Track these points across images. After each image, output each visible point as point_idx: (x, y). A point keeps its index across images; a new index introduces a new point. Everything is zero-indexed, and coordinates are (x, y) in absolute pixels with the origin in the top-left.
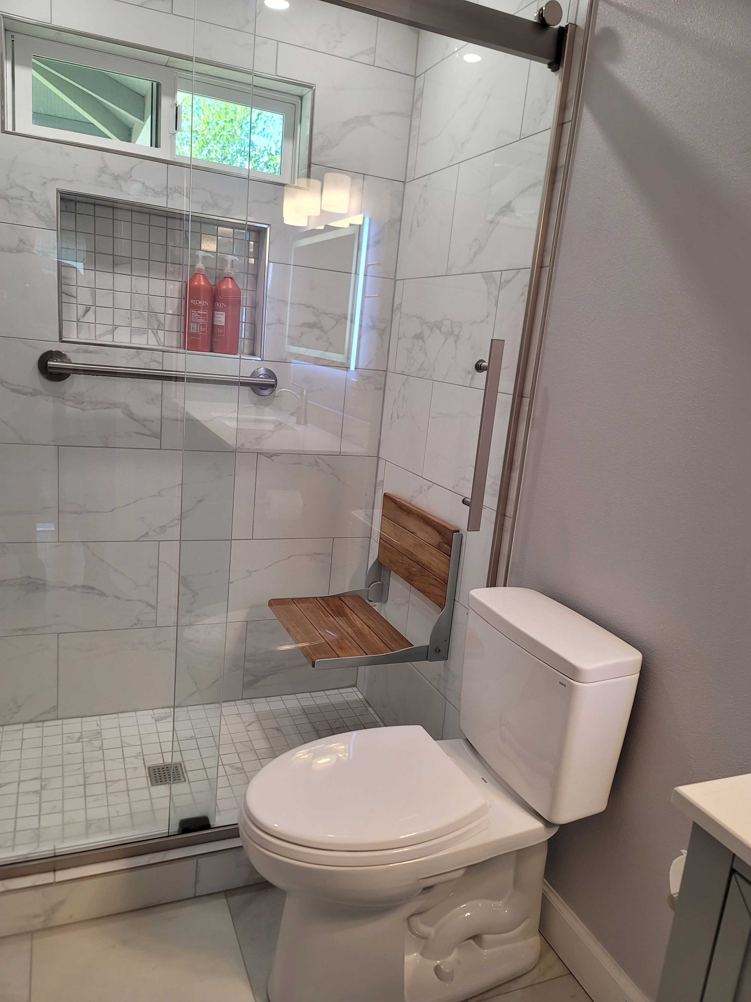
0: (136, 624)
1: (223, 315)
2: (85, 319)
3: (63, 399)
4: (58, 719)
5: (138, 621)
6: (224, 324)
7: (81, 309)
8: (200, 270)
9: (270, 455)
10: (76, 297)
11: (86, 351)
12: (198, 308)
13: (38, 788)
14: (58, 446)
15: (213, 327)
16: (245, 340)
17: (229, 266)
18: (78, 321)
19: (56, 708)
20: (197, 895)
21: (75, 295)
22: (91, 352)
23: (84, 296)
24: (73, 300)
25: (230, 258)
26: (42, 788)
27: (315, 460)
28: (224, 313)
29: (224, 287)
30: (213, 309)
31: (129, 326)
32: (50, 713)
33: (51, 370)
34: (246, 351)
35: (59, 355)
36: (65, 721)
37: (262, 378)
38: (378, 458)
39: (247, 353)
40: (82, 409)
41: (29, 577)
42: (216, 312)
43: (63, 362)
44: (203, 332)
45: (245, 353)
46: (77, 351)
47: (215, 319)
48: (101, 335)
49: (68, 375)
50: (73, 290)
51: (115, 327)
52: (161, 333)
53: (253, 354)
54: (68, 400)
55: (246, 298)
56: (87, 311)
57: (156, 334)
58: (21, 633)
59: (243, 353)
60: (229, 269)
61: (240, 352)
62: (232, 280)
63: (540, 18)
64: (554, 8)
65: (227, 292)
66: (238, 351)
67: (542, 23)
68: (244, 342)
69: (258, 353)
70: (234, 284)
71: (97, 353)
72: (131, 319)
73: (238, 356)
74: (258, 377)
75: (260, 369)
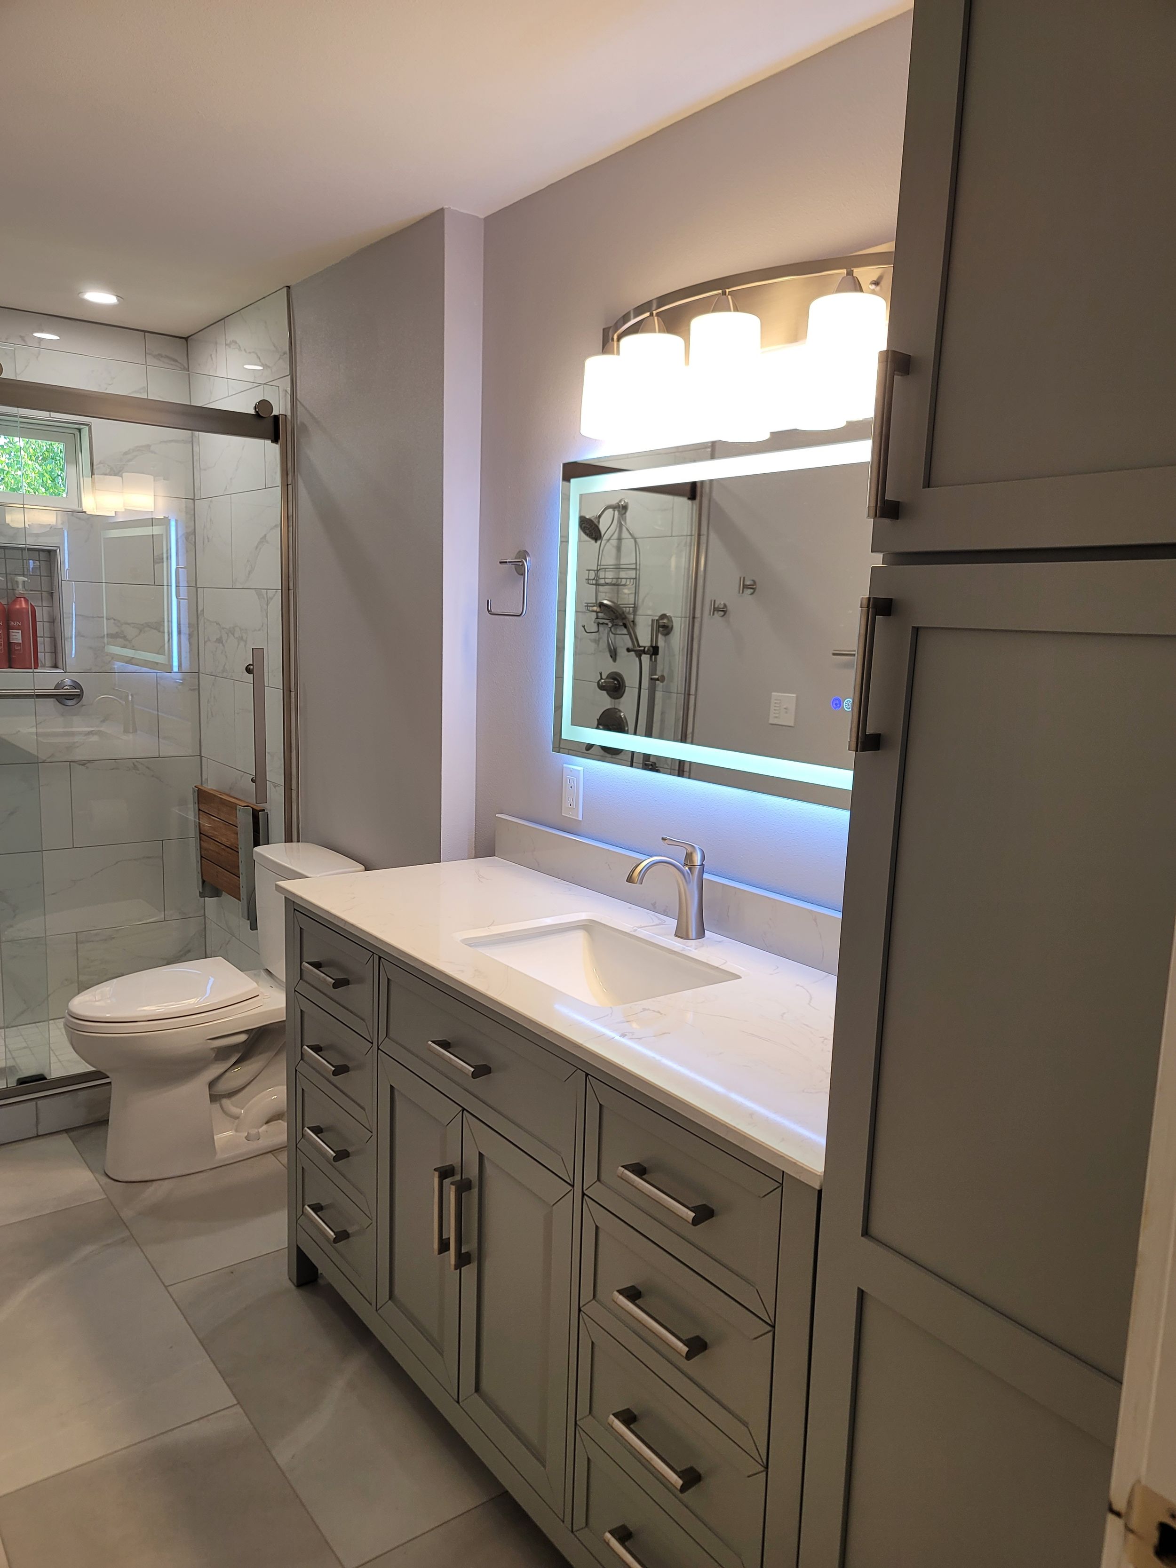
1: (18, 633)
6: (21, 641)
9: (83, 763)
15: (9, 645)
16: (46, 654)
17: (20, 586)
20: (39, 1134)
25: (21, 579)
27: (133, 763)
28: (20, 631)
29: (18, 607)
30: (8, 628)
34: (48, 664)
37: (68, 689)
38: (201, 757)
39: (50, 665)
42: (11, 631)
45: (46, 665)
47: (11, 637)
53: (56, 666)
55: (42, 614)
59: (44, 666)
60: (20, 590)
61: (41, 666)
62: (24, 598)
63: (256, 411)
64: (263, 406)
65: (21, 610)
66: (39, 665)
67: (258, 415)
68: (44, 656)
69: (60, 665)
70: (28, 603)
73: (41, 669)
74: (63, 689)
75: (63, 681)
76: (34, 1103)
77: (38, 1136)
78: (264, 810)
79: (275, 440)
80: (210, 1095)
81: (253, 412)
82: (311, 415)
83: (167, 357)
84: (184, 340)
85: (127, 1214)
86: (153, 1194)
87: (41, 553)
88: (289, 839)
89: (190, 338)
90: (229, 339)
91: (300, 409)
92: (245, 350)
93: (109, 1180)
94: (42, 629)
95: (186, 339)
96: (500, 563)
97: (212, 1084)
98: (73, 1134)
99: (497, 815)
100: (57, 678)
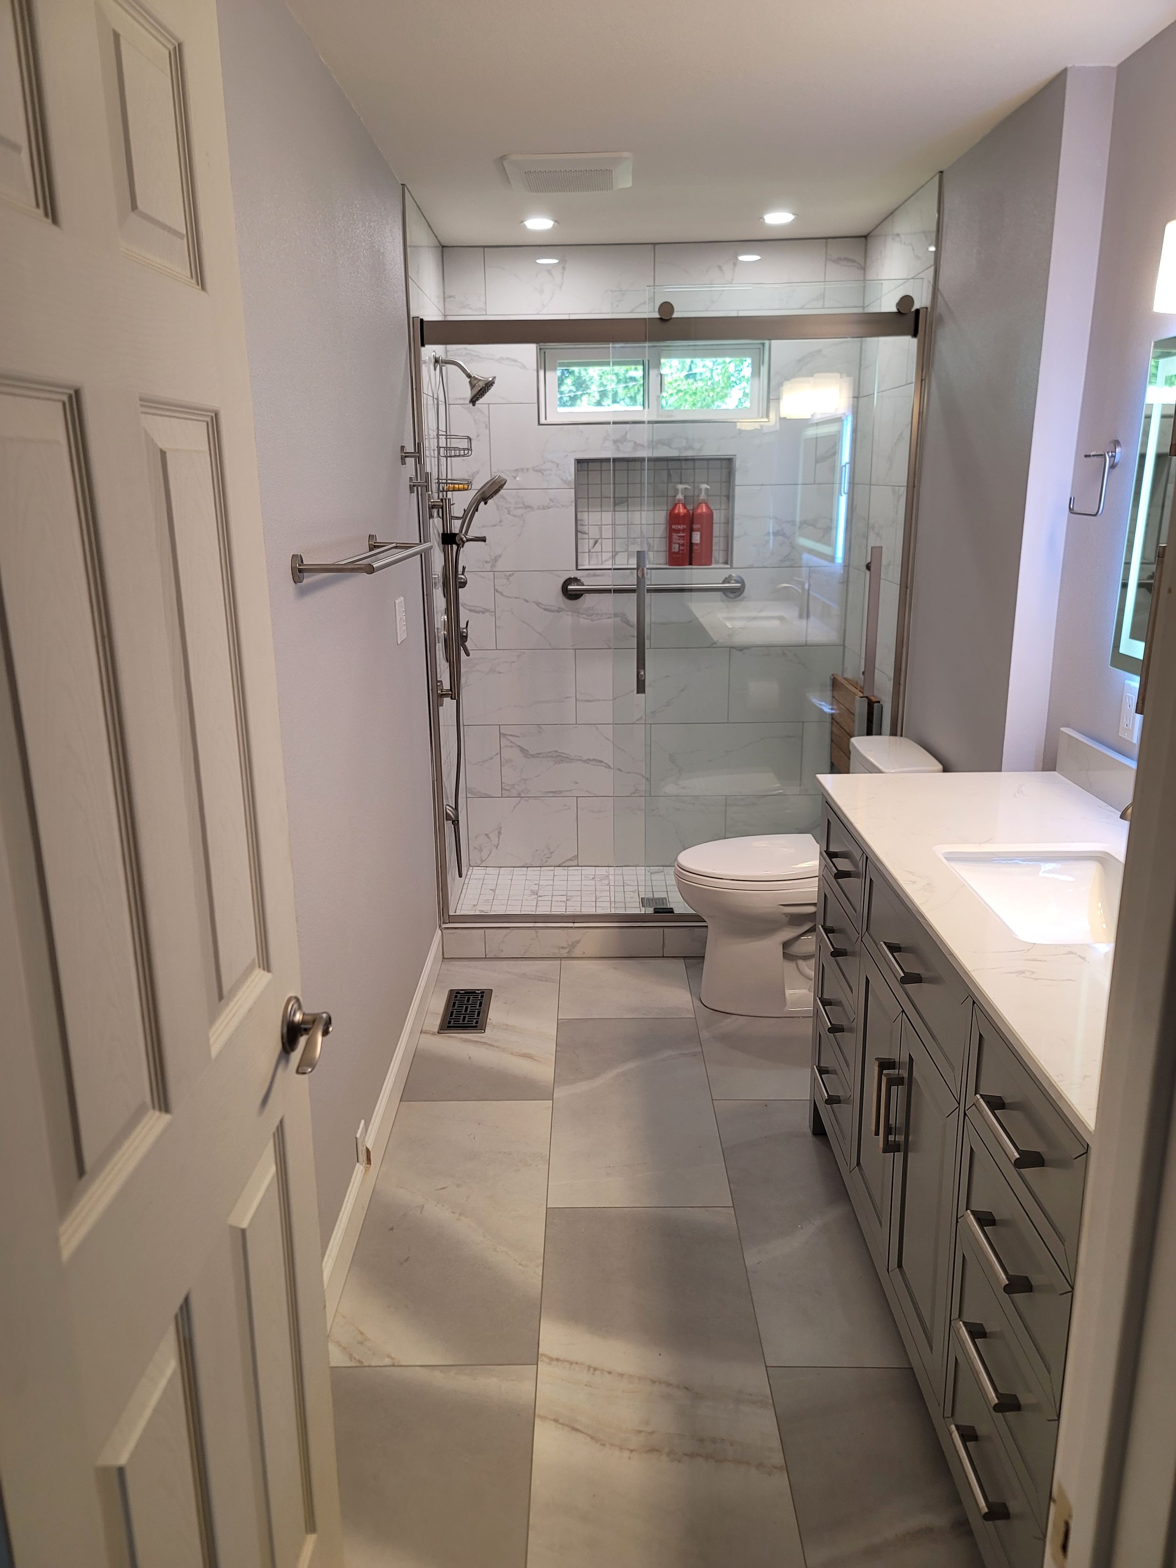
0: (634, 793)
1: (698, 534)
2: (594, 550)
3: (579, 613)
4: (578, 866)
5: (636, 790)
6: (699, 542)
7: (592, 542)
8: (679, 500)
9: (741, 649)
10: (588, 534)
11: (595, 575)
12: (678, 531)
13: (565, 900)
14: (575, 649)
15: (690, 545)
16: (720, 552)
17: (703, 493)
18: (589, 551)
19: (577, 857)
20: (663, 955)
21: (587, 532)
22: (598, 576)
23: (593, 532)
24: (586, 536)
25: (704, 486)
26: (567, 900)
27: (783, 651)
28: (700, 533)
29: (699, 511)
30: (690, 531)
31: (627, 551)
32: (572, 860)
33: (570, 593)
34: (721, 560)
35: (575, 580)
36: (583, 868)
37: (733, 583)
38: (844, 648)
39: (722, 562)
40: (592, 620)
41: (557, 751)
42: (693, 533)
43: (579, 585)
44: (683, 550)
45: (720, 562)
46: (588, 576)
47: (692, 538)
48: (606, 561)
49: (582, 595)
50: (586, 529)
51: (617, 553)
53: (726, 563)
54: (582, 614)
55: (718, 517)
56: (596, 543)
58: (551, 795)
59: (717, 563)
60: (703, 496)
61: (714, 563)
62: (706, 503)
63: (898, 309)
64: (906, 301)
65: (701, 514)
66: (713, 561)
67: (899, 313)
68: (718, 552)
69: (729, 562)
70: (708, 507)
71: (602, 575)
72: (627, 546)
73: (713, 566)
74: (729, 583)
75: (730, 576)
76: (661, 930)
77: (663, 957)
78: (879, 702)
79: (915, 334)
80: (784, 953)
81: (894, 310)
82: (947, 305)
83: (846, 259)
84: (864, 239)
85: (705, 1034)
86: (728, 1024)
87: (724, 462)
88: (894, 733)
89: (871, 234)
90: (896, 231)
91: (940, 299)
92: (905, 243)
93: (702, 1005)
94: (718, 530)
95: (865, 237)
96: (1086, 456)
97: (786, 945)
98: (688, 961)
99: (1062, 729)
100: (726, 573)
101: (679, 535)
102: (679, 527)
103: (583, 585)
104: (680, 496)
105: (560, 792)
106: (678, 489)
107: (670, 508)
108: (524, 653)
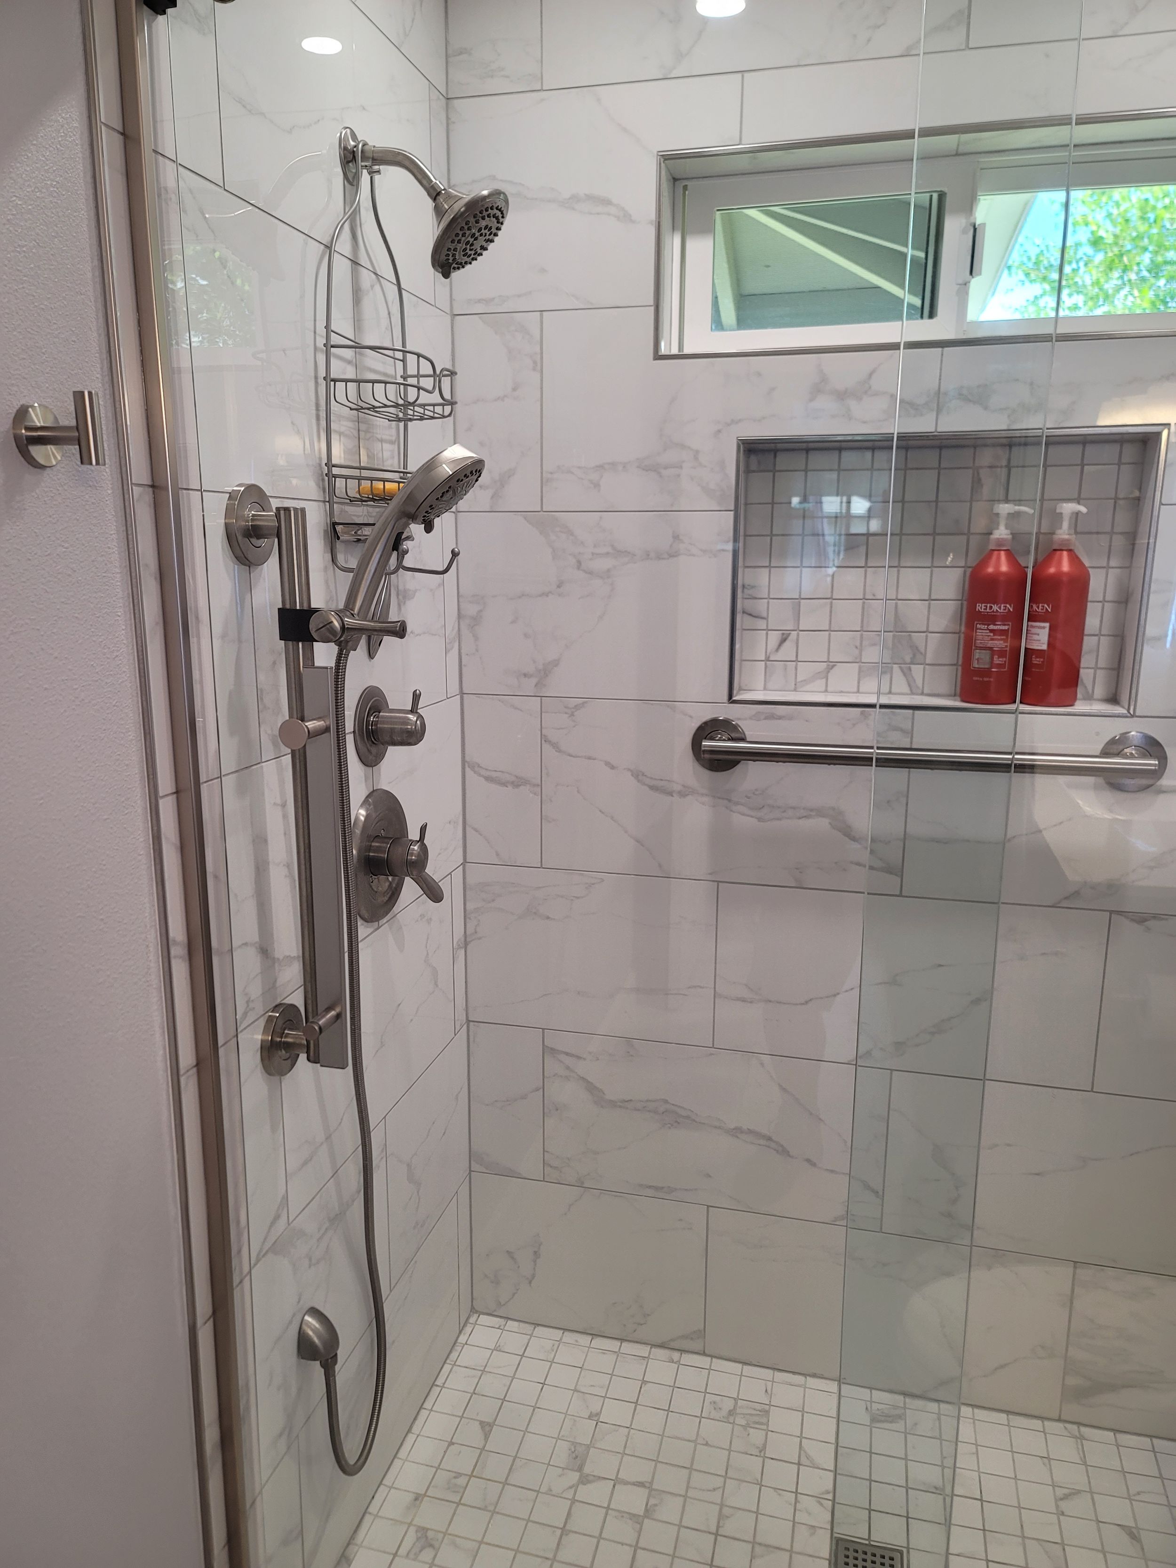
1: (1044, 628)
2: (779, 656)
3: (730, 801)
4: (704, 1354)
6: (1045, 647)
7: (774, 637)
8: (1000, 542)
9: (1143, 918)
10: (765, 618)
11: (771, 717)
12: (991, 619)
13: (641, 1510)
14: (718, 882)
16: (1099, 672)
17: (1065, 525)
18: (767, 659)
19: (701, 1334)
21: (764, 615)
22: (780, 718)
23: (778, 615)
24: (762, 624)
25: (1068, 508)
28: (1047, 625)
29: (1052, 570)
30: (1020, 618)
31: (858, 661)
32: (692, 1339)
33: (712, 755)
34: (1099, 692)
35: (726, 727)
36: (715, 1363)
37: (1132, 756)
39: (1099, 697)
40: (760, 819)
41: (666, 1102)
42: (1028, 624)
43: (734, 739)
44: (999, 666)
45: (1095, 696)
46: (756, 717)
47: (1029, 637)
48: (805, 682)
49: (738, 761)
50: (761, 606)
51: (831, 665)
52: (917, 671)
53: (1113, 699)
54: (737, 803)
55: (1102, 586)
56: (783, 640)
57: (907, 673)
58: (650, 1192)
59: (1089, 698)
60: (1064, 533)
61: (1084, 699)
62: (1070, 551)
65: (1058, 576)
66: (1079, 696)
69: (1124, 698)
70: (1074, 559)
71: (790, 718)
72: (860, 648)
73: (1080, 706)
74: (1118, 754)
75: (1124, 735)
94: (1098, 618)
100: (1113, 729)
101: (992, 627)
102: (995, 608)
103: (743, 739)
104: (1002, 532)
105: (671, 1190)
106: (997, 515)
107: (973, 561)
108: (603, 880)
